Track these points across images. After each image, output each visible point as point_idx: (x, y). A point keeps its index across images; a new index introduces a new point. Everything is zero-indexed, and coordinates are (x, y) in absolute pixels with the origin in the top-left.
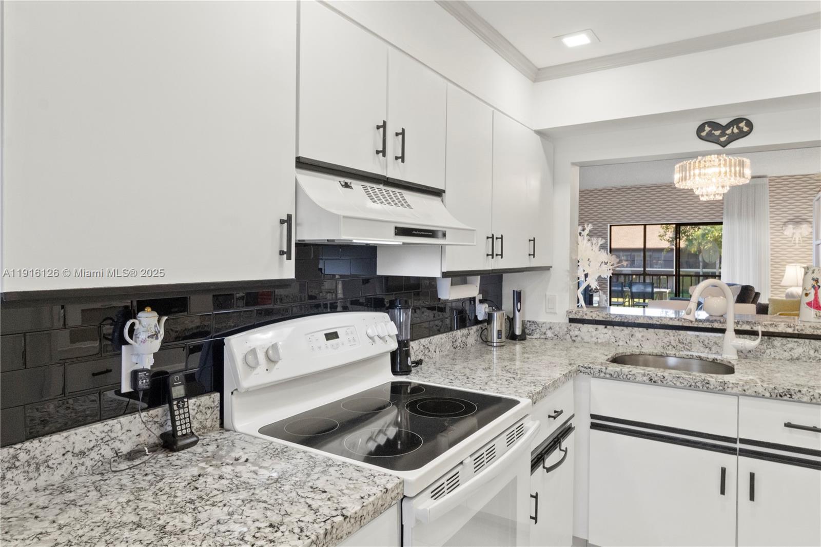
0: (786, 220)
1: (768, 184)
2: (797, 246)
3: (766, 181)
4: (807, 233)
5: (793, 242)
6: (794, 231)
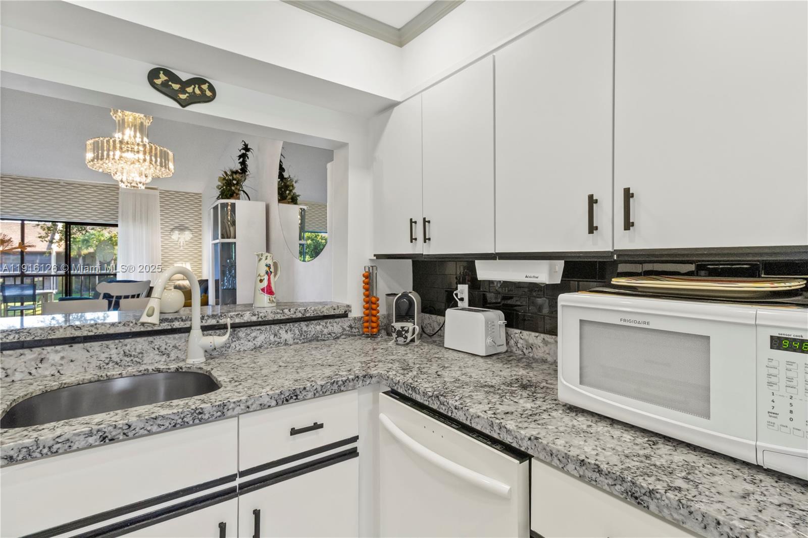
0: (173, 227)
1: (159, 196)
2: (182, 249)
3: (157, 193)
4: (189, 239)
5: (179, 245)
6: (180, 236)
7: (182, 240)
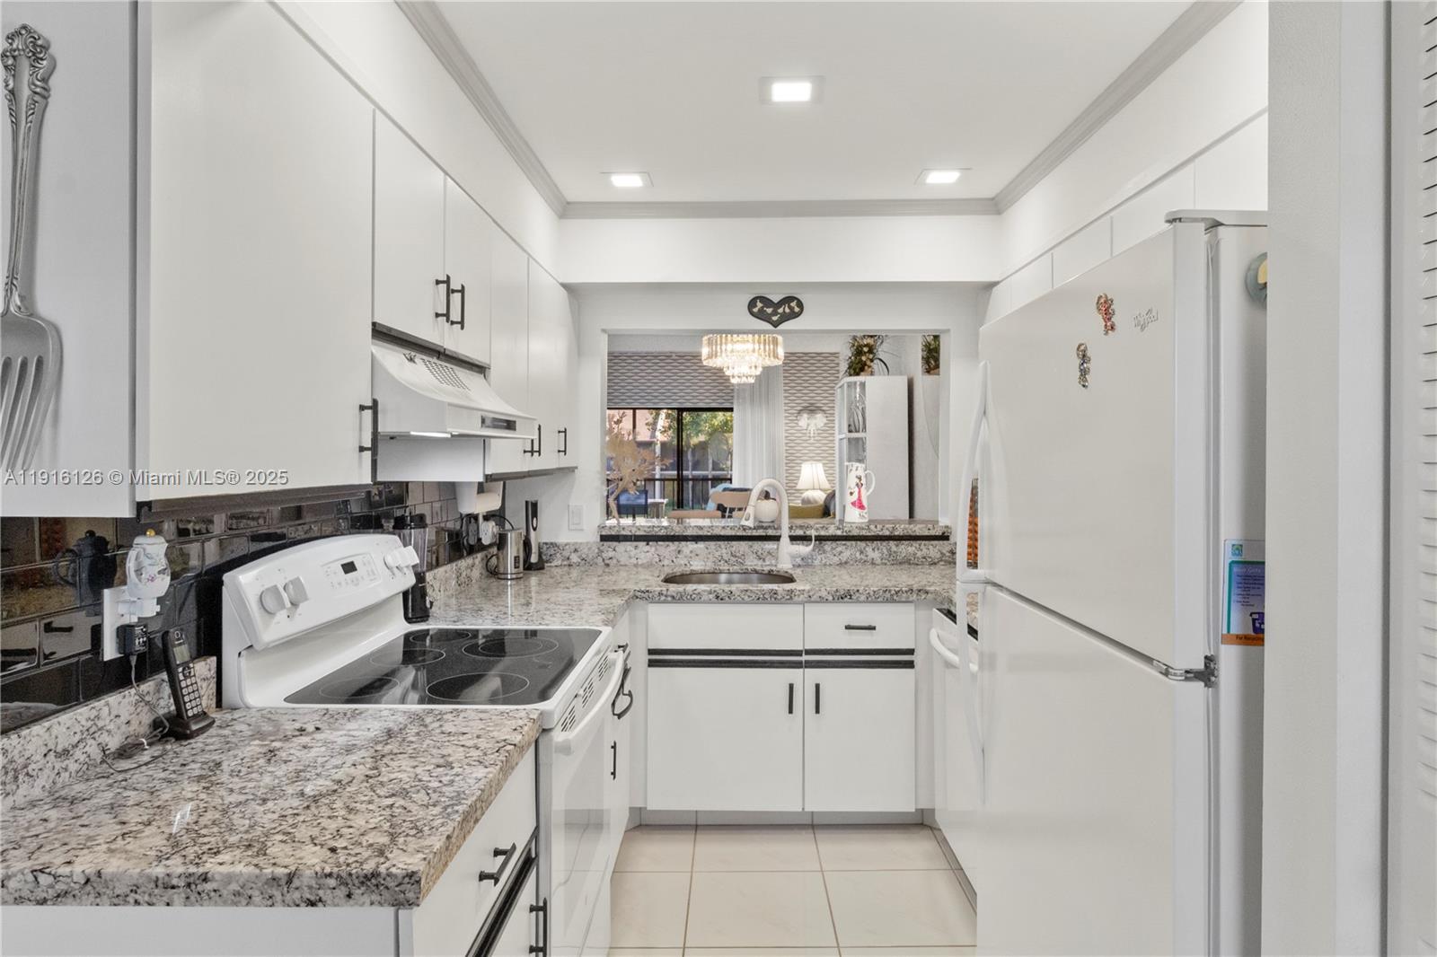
0: (801, 408)
4: (821, 425)
5: (808, 435)
6: (809, 421)
7: (812, 428)
